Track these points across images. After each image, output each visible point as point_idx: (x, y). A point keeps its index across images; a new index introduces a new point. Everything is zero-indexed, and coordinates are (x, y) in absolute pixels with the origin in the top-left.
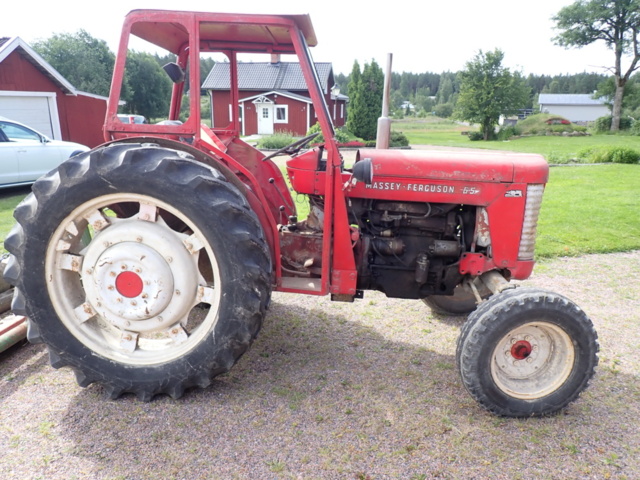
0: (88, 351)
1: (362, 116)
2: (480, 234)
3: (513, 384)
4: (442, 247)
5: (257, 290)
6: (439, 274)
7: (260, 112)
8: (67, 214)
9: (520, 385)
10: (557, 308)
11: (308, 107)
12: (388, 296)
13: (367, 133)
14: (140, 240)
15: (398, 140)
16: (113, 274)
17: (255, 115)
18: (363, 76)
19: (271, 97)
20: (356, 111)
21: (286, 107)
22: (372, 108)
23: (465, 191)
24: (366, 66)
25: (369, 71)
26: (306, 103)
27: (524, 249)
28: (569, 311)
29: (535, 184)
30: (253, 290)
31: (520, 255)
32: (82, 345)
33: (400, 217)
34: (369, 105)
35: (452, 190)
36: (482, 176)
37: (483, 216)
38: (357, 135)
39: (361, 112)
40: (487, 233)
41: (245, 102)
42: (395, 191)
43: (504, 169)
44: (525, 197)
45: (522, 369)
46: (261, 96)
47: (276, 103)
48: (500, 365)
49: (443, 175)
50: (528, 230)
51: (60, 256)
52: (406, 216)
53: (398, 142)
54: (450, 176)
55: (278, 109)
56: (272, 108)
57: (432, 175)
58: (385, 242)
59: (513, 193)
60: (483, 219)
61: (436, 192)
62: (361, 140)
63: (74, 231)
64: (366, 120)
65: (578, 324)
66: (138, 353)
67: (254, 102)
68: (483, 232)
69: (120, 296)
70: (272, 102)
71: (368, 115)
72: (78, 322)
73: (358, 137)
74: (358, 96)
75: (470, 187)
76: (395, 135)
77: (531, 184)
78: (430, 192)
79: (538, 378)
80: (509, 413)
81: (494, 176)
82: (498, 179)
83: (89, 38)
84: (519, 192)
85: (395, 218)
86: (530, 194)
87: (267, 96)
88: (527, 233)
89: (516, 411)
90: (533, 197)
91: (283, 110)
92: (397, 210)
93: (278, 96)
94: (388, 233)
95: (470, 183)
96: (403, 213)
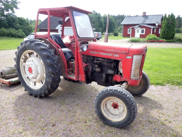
0: (26, 84)
1: (165, 32)
2: (120, 69)
3: (110, 115)
4: (109, 72)
5: (52, 75)
6: (110, 80)
7: (136, 31)
8: (22, 54)
9: (113, 116)
10: (120, 94)
11: (152, 29)
12: (98, 84)
13: (167, 37)
14: (33, 61)
15: (178, 40)
16: (28, 68)
17: (135, 32)
18: (167, 19)
19: (140, 26)
20: (163, 30)
21: (144, 29)
22: (169, 29)
23: (115, 55)
24: (169, 15)
25: (170, 17)
26: (151, 28)
27: (132, 76)
28: (124, 96)
29: (136, 55)
30: (51, 75)
31: (131, 77)
32: (25, 82)
33: (99, 62)
34: (168, 28)
35: (111, 55)
36: (119, 51)
37: (121, 64)
38: (163, 38)
39: (165, 31)
40: (122, 69)
41: (132, 28)
42: (96, 54)
43: (125, 49)
44: (132, 59)
45: (115, 112)
46: (137, 26)
47: (141, 28)
48: (108, 109)
49: (109, 50)
50: (133, 70)
51: (23, 63)
52: (100, 62)
53: (178, 41)
54: (110, 50)
55: (142, 30)
56: (140, 30)
57: (106, 50)
58: (96, 69)
59: (128, 57)
60: (121, 65)
61: (107, 55)
62: (165, 40)
63: (24, 58)
64: (167, 33)
65: (127, 101)
66: (34, 86)
67: (134, 28)
68: (121, 68)
69: (29, 73)
70: (140, 28)
71: (167, 32)
72: (25, 77)
73: (164, 39)
74: (164, 25)
75: (116, 54)
76: (177, 39)
77: (135, 55)
78: (105, 55)
79: (119, 116)
80: (106, 123)
81: (123, 51)
82: (124, 53)
83: (95, 12)
84: (130, 57)
85: (97, 62)
86: (134, 58)
87: (139, 26)
88: (133, 71)
89: (108, 123)
90: (135, 59)
91: (144, 30)
92: (99, 60)
93: (142, 26)
94: (96, 66)
95: (116, 53)
96: (99, 61)
